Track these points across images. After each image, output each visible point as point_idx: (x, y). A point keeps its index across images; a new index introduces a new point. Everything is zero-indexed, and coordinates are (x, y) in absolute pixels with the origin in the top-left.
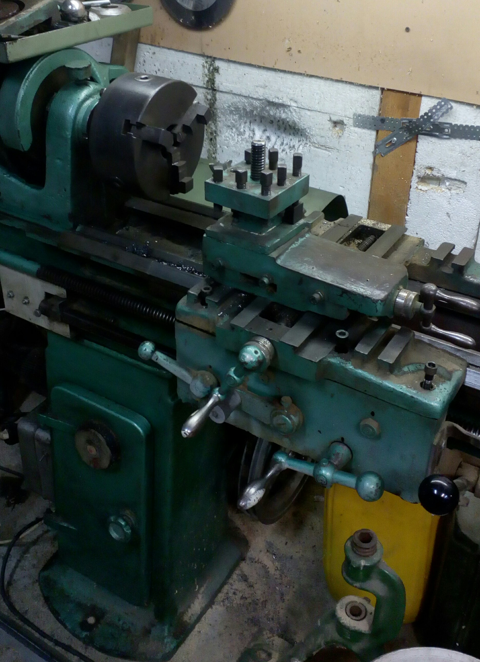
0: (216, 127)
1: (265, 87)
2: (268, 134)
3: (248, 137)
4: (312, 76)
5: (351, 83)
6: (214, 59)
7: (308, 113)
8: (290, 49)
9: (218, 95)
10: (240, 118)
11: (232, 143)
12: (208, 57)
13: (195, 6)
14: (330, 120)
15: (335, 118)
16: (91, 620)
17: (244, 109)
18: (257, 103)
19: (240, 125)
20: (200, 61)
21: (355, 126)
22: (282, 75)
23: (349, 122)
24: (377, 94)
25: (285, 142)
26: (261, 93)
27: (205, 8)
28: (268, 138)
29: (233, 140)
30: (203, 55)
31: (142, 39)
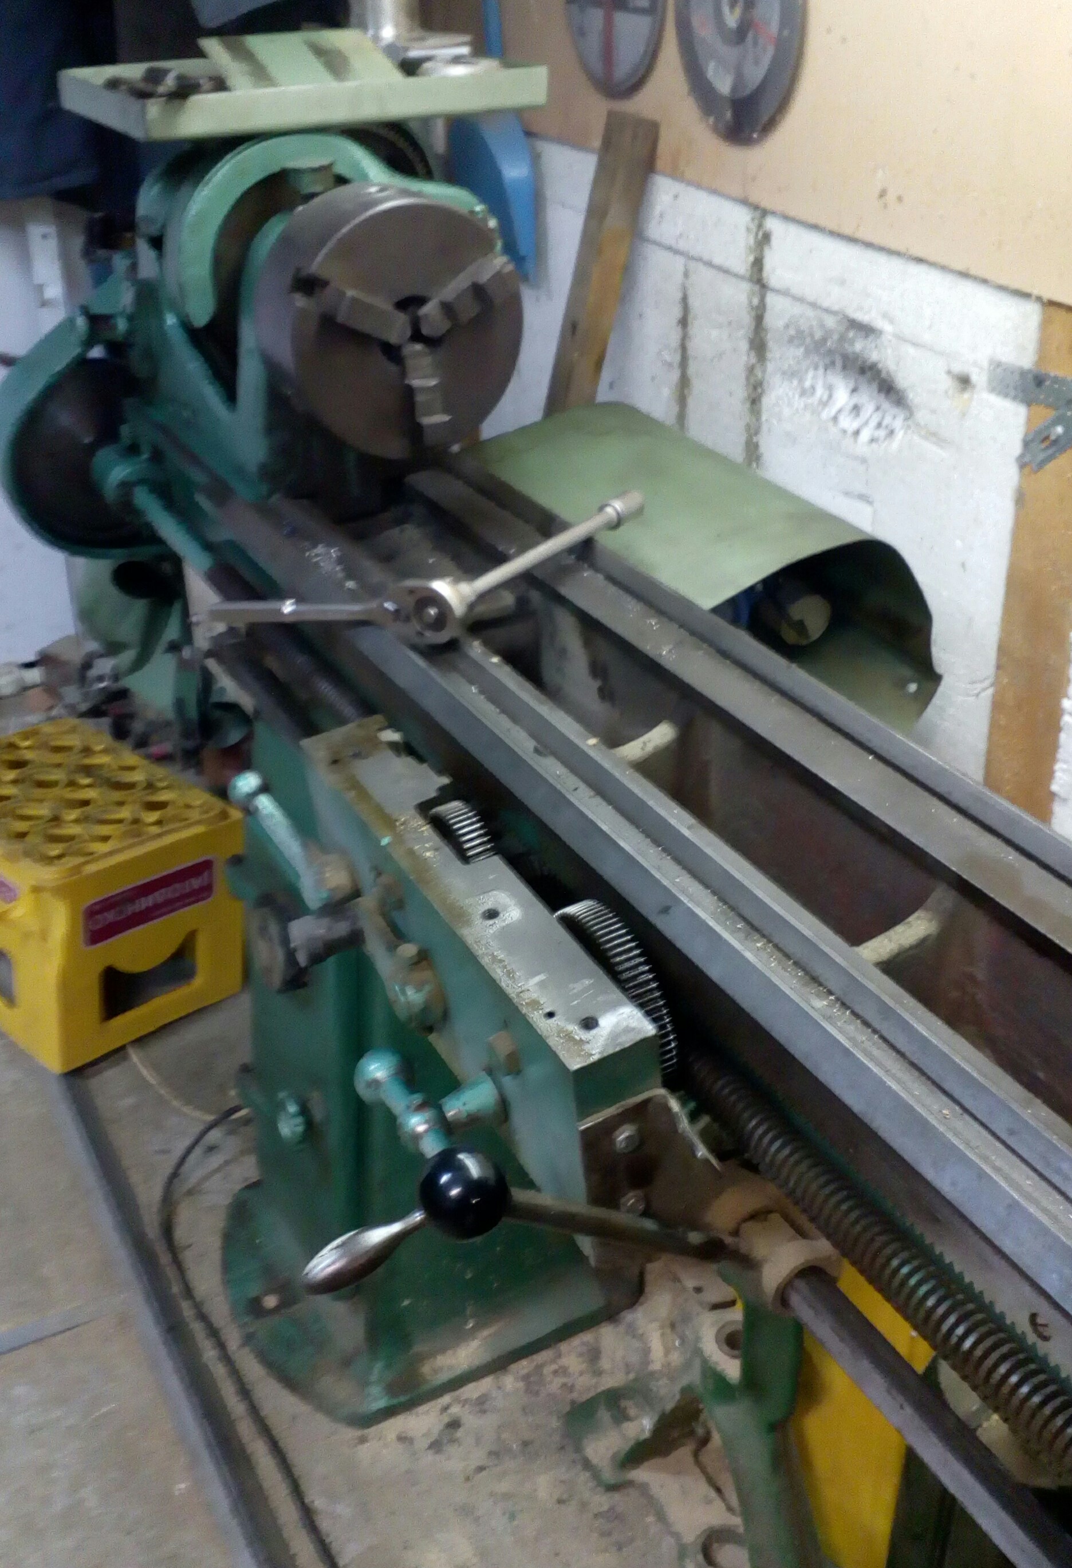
0: (764, 371)
1: (842, 282)
2: (855, 400)
3: (816, 403)
4: (920, 260)
5: (985, 281)
6: (764, 213)
7: (911, 350)
8: (883, 194)
9: (771, 299)
10: (807, 352)
11: (786, 412)
12: (756, 207)
13: (734, 89)
14: (949, 372)
15: (958, 368)
16: (271, 1301)
17: (812, 335)
18: (830, 322)
19: (807, 371)
20: (742, 216)
21: (992, 390)
22: (870, 255)
23: (979, 378)
24: (1032, 312)
25: (885, 423)
26: (835, 298)
27: (748, 92)
28: (856, 409)
29: (790, 405)
30: (745, 202)
31: (660, 164)
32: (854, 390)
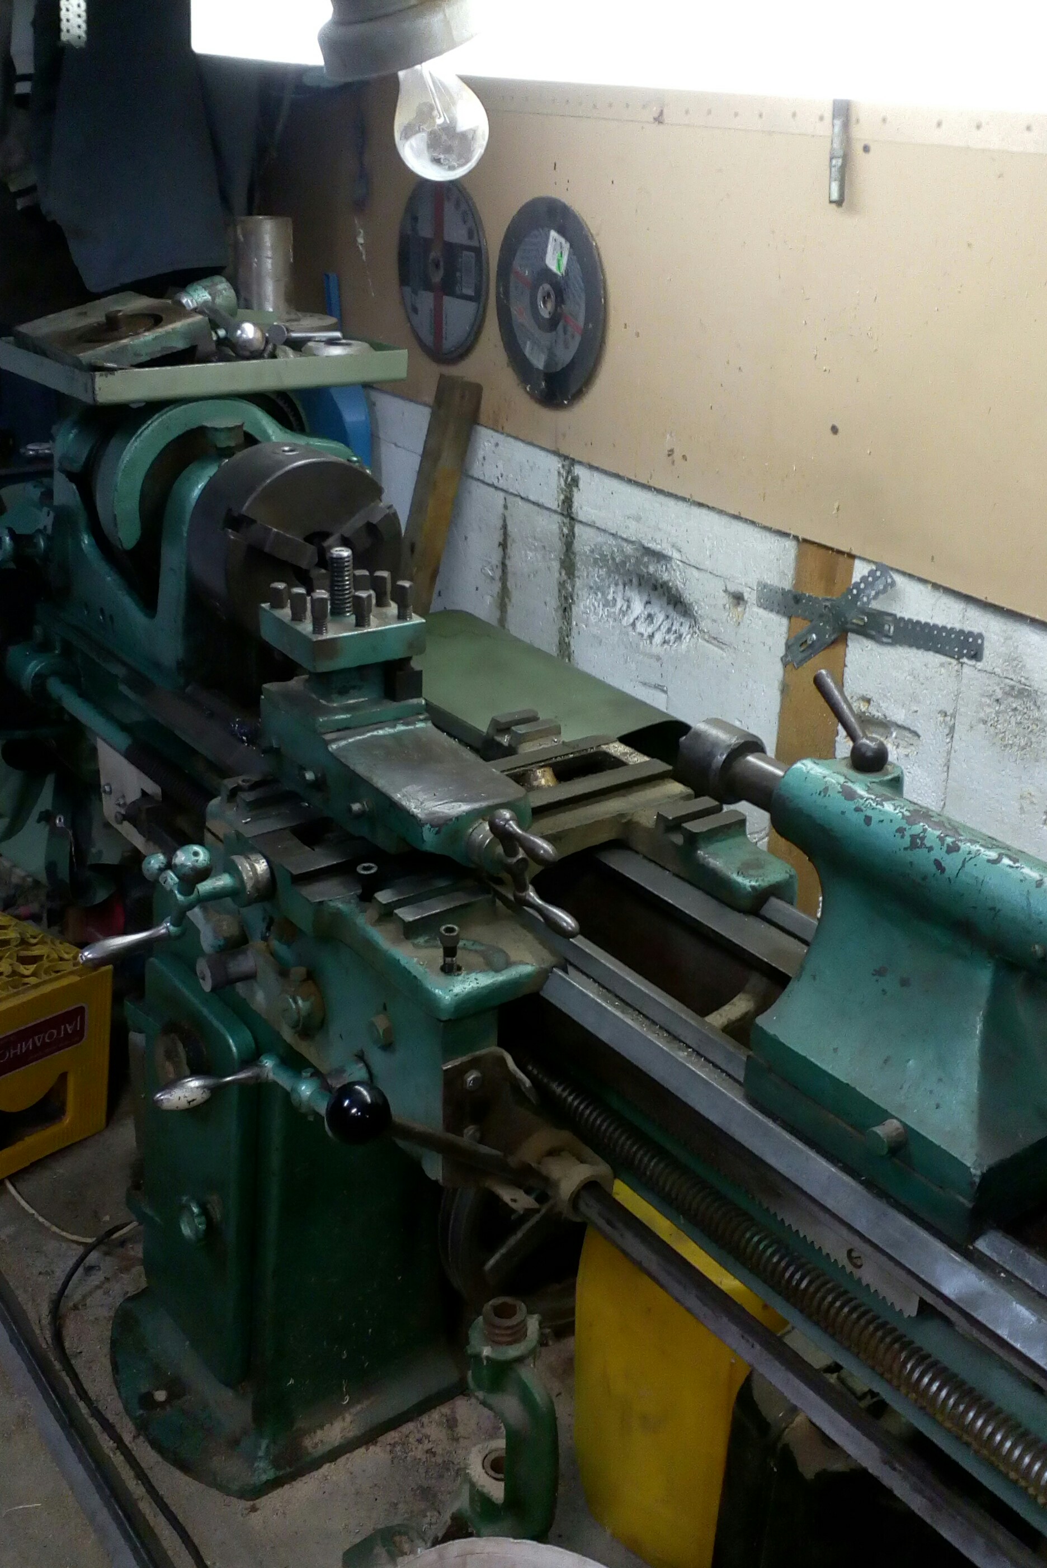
0: (573, 587)
1: (638, 519)
2: (650, 609)
3: (617, 611)
4: (701, 505)
5: (753, 523)
6: (573, 462)
7: (695, 572)
8: (671, 453)
9: (578, 529)
10: (609, 573)
11: (593, 619)
12: (566, 458)
13: (547, 365)
14: (726, 591)
15: (732, 588)
16: (161, 1396)
17: (613, 559)
18: (629, 549)
19: (609, 587)
20: (555, 464)
21: (760, 606)
22: (661, 498)
23: (751, 597)
24: (790, 546)
25: (674, 628)
26: (632, 530)
27: (559, 368)
28: (650, 617)
29: (596, 613)
30: (556, 453)
31: (483, 417)
32: (648, 603)
